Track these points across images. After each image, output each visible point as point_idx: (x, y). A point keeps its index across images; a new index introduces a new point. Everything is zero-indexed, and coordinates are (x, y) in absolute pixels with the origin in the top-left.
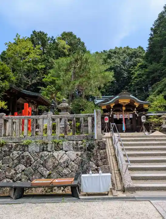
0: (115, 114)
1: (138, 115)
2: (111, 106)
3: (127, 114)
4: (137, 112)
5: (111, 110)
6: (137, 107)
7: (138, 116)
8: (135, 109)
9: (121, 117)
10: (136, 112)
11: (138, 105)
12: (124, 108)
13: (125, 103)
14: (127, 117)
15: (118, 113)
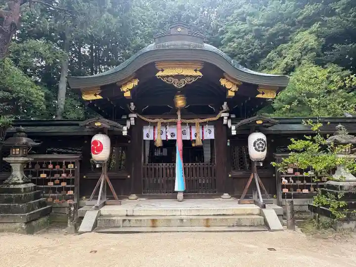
0: (147, 123)
1: (233, 128)
2: (124, 89)
3: (194, 124)
4: (233, 116)
5: (133, 107)
6: (231, 94)
7: (234, 133)
8: (225, 106)
9: (169, 138)
10: (229, 118)
11: (235, 88)
12: (180, 102)
13: (183, 77)
14: (194, 138)
15: (159, 121)
